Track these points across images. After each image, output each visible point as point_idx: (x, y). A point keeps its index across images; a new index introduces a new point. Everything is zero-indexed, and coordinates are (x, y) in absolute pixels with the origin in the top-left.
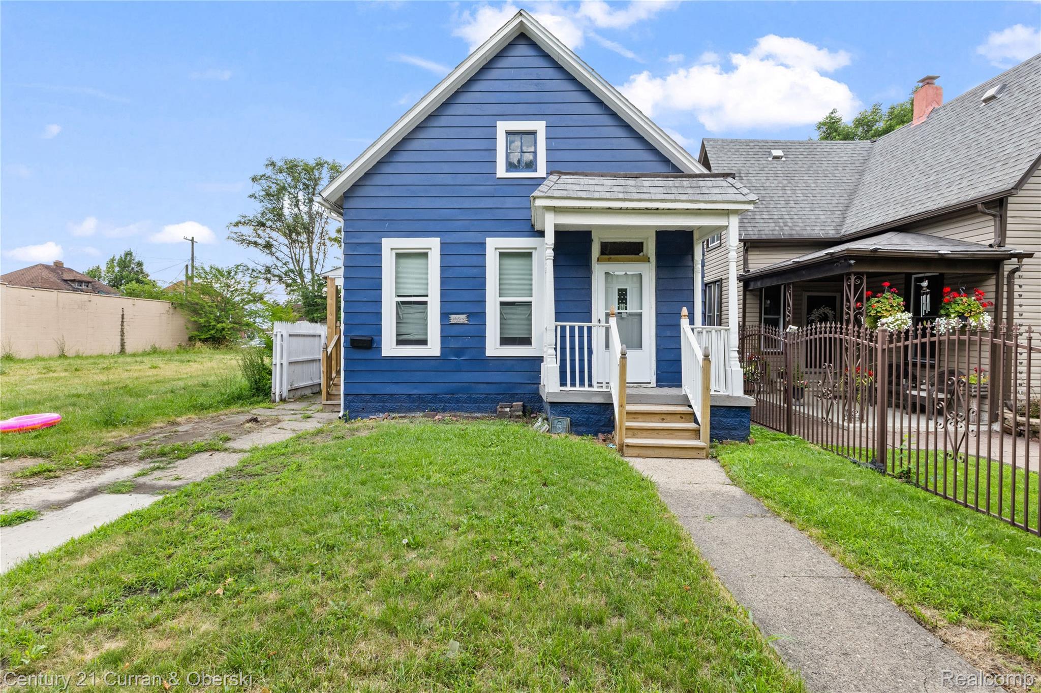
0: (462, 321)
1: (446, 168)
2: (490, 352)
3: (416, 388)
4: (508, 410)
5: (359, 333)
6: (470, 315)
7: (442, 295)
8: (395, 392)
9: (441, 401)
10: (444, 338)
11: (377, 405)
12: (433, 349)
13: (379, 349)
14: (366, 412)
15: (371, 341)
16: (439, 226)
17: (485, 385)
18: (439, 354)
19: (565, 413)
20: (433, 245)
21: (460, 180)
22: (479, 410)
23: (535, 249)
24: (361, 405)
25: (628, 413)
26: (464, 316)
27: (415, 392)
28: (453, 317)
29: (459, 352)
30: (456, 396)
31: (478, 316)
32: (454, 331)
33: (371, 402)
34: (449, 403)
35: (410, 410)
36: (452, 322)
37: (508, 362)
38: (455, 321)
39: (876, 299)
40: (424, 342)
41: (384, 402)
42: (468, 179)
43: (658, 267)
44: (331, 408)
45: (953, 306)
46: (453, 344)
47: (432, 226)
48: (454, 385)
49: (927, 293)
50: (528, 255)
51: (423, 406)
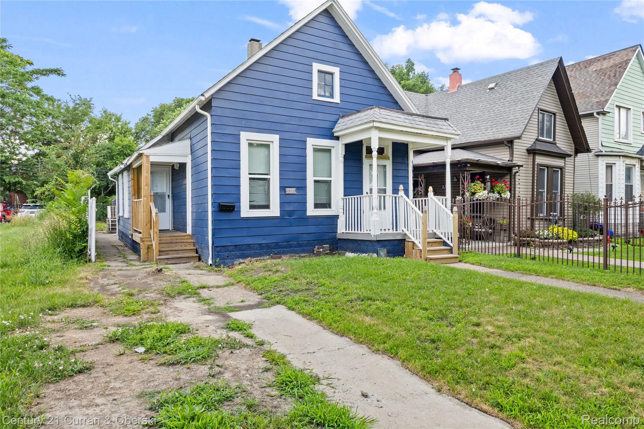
0: (292, 192)
1: (282, 88)
2: (309, 214)
3: (264, 239)
4: (321, 250)
5: (224, 201)
6: (298, 188)
7: (281, 174)
8: (251, 243)
9: (280, 247)
10: (282, 204)
11: (238, 253)
12: (275, 211)
13: (239, 211)
14: (230, 259)
15: (233, 207)
16: (278, 127)
17: (307, 234)
18: (279, 215)
19: (384, 246)
20: (274, 139)
21: (291, 97)
22: (304, 252)
23: (334, 147)
24: (226, 254)
25: (428, 243)
26: (294, 189)
27: (264, 242)
28: (287, 189)
29: (291, 213)
30: (290, 243)
31: (302, 188)
32: (288, 199)
33: (234, 251)
34: (286, 248)
35: (260, 255)
36: (287, 193)
37: (319, 219)
38: (290, 192)
39: (473, 184)
40: (267, 207)
41: (243, 250)
42: (296, 98)
43: (393, 163)
44: (166, 261)
45: (496, 188)
46: (288, 208)
47: (273, 126)
48: (288, 235)
49: (489, 182)
50: (329, 151)
51: (269, 251)
